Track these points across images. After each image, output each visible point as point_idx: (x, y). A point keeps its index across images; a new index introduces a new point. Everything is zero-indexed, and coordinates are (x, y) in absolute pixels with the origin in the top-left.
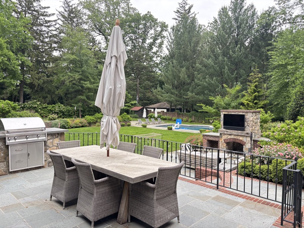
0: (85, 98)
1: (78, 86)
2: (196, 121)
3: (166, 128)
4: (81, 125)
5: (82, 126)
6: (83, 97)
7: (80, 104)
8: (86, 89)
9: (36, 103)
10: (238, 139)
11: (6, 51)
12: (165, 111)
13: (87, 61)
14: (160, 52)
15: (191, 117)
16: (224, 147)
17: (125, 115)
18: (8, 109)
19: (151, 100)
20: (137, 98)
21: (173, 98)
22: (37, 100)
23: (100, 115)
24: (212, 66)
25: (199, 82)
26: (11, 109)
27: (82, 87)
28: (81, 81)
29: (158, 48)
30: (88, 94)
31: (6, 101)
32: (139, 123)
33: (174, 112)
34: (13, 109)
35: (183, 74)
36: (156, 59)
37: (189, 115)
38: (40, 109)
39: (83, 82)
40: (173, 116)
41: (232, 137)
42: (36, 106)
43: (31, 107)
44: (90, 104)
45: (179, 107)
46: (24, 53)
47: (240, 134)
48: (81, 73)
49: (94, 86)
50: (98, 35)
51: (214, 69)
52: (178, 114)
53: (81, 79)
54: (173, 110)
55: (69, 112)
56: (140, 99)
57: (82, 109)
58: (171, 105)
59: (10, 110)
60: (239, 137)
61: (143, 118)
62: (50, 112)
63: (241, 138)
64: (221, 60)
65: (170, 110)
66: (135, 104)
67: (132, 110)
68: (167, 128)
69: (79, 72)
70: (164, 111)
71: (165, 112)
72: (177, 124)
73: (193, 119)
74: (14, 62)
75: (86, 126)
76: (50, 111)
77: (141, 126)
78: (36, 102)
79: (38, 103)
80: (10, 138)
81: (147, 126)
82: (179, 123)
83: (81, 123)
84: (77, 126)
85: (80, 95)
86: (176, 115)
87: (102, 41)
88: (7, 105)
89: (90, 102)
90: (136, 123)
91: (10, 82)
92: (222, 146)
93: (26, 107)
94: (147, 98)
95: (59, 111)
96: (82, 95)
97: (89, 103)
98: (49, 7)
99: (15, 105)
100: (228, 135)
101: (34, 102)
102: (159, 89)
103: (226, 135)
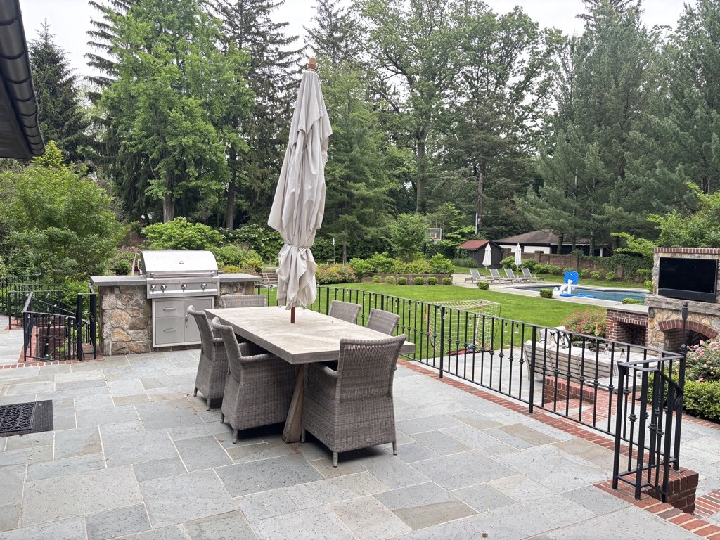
0: (356, 220)
1: (341, 192)
2: (626, 277)
3: (537, 294)
4: (340, 278)
5: (344, 282)
6: (352, 218)
7: (344, 233)
8: (358, 201)
9: (257, 231)
10: (696, 324)
11: (200, 123)
12: (547, 250)
13: (361, 136)
14: (544, 105)
15: (613, 268)
16: (659, 341)
17: (440, 258)
18: (201, 240)
19: (512, 224)
20: (477, 220)
21: (565, 219)
22: (260, 222)
23: (382, 257)
24: (674, 134)
25: (635, 178)
26: (205, 241)
27: (350, 195)
28: (348, 182)
29: (538, 95)
30: (363, 211)
31: (197, 224)
32: (472, 279)
33: (568, 255)
34: (210, 242)
35: (592, 157)
36: (533, 124)
37: (609, 262)
38: (263, 242)
39: (352, 184)
40: (565, 264)
42: (257, 236)
43: (246, 239)
44: (366, 234)
45: (583, 242)
46: (235, 125)
47: (702, 311)
48: (347, 164)
49: (375, 192)
50: (394, 73)
51: (680, 141)
52: (578, 259)
53: (348, 178)
54: (566, 250)
55: (322, 250)
56: (485, 222)
57: (348, 244)
58: (562, 238)
59: (203, 243)
60: (701, 317)
61: (484, 266)
63: (705, 321)
64: (701, 118)
65: (559, 248)
66: (472, 233)
67: (462, 247)
68: (539, 292)
69: (343, 162)
70: (542, 252)
71: (546, 255)
72: (567, 283)
73: (619, 274)
74: (216, 144)
75: (351, 281)
77: (475, 287)
78: (256, 228)
79: (261, 230)
80: (153, 286)
81: (492, 288)
82: (572, 281)
83: (340, 274)
84: (333, 279)
85: (347, 212)
86: (575, 262)
87: (401, 88)
88: (200, 232)
89: (365, 228)
90: (466, 280)
91: (208, 185)
92: (654, 339)
93: (238, 237)
94: (501, 219)
96: (350, 214)
97: (363, 230)
98: (287, 23)
99: (212, 233)
100: (671, 313)
101: (253, 228)
102: (532, 196)
103: (665, 312)
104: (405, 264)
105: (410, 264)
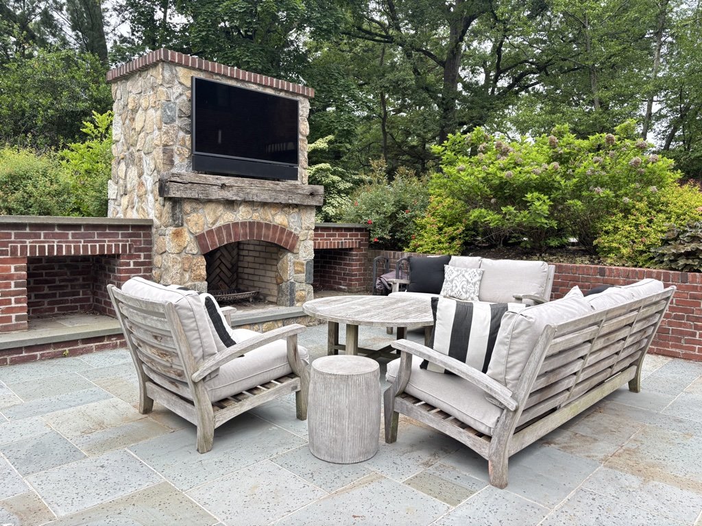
10: (268, 226)
41: (242, 214)
63: (279, 219)
100: (223, 207)
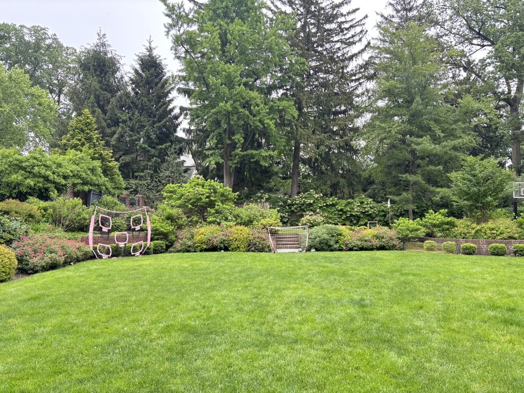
0: (421, 179)
4: (377, 243)
8: (422, 157)
9: (314, 197)
18: (209, 197)
27: (413, 152)
28: (408, 137)
44: (435, 195)
49: (443, 147)
62: (341, 215)
75: (392, 248)
76: (340, 213)
79: (317, 196)
89: (432, 188)
95: (362, 213)
96: (414, 173)
97: (430, 191)
98: (358, 9)
101: (310, 194)
104: (474, 225)
105: (484, 225)
